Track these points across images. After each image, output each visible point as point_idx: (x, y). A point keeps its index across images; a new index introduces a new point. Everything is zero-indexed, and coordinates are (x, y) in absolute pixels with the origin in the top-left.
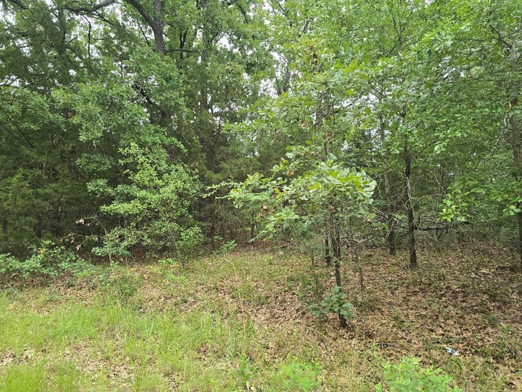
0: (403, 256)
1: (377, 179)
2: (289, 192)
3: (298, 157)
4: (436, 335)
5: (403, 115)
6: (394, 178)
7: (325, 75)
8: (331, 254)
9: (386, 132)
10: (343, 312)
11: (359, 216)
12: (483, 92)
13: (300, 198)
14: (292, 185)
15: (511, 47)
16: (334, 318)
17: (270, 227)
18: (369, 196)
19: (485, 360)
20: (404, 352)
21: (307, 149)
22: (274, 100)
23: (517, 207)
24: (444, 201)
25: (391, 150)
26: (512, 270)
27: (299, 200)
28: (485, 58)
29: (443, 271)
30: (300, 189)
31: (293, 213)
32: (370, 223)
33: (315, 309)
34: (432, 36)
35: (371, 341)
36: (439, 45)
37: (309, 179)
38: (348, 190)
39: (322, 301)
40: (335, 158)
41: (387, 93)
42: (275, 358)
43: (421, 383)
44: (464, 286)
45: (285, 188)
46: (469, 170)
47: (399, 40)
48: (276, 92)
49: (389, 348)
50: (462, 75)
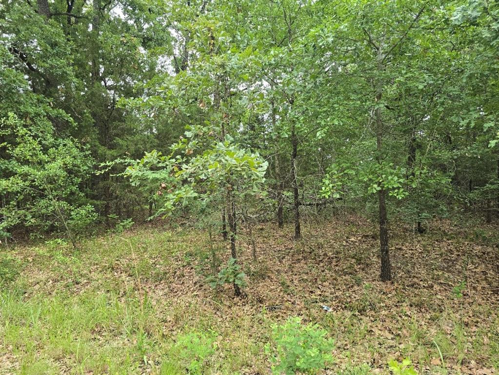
0: (289, 229)
1: (269, 160)
2: (188, 171)
3: (196, 136)
4: (315, 295)
5: (292, 102)
6: (284, 159)
7: (223, 57)
8: (228, 229)
9: (277, 117)
10: (237, 282)
11: (253, 194)
12: (355, 86)
13: (199, 176)
14: (191, 163)
15: (378, 49)
16: (229, 288)
17: (169, 205)
18: (262, 176)
19: (352, 313)
20: (289, 313)
21: (205, 129)
22: (172, 77)
23: (378, 186)
24: (324, 180)
25: (281, 133)
26: (373, 237)
27: (198, 179)
28: (358, 56)
29: (321, 240)
30: (199, 167)
31: (192, 191)
32: (262, 200)
33: (212, 281)
34: (317, 32)
35: (261, 305)
36: (322, 41)
37: (207, 158)
38: (244, 170)
39: (219, 273)
40: (232, 139)
41: (278, 81)
42: (173, 331)
43: (302, 339)
44: (338, 253)
45: (184, 166)
46: (343, 153)
47: (289, 32)
48: (175, 69)
49: (276, 310)
50: (340, 70)
